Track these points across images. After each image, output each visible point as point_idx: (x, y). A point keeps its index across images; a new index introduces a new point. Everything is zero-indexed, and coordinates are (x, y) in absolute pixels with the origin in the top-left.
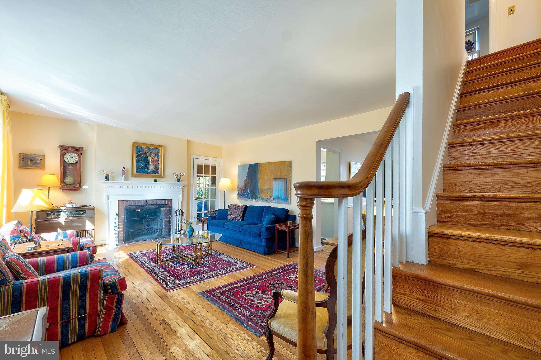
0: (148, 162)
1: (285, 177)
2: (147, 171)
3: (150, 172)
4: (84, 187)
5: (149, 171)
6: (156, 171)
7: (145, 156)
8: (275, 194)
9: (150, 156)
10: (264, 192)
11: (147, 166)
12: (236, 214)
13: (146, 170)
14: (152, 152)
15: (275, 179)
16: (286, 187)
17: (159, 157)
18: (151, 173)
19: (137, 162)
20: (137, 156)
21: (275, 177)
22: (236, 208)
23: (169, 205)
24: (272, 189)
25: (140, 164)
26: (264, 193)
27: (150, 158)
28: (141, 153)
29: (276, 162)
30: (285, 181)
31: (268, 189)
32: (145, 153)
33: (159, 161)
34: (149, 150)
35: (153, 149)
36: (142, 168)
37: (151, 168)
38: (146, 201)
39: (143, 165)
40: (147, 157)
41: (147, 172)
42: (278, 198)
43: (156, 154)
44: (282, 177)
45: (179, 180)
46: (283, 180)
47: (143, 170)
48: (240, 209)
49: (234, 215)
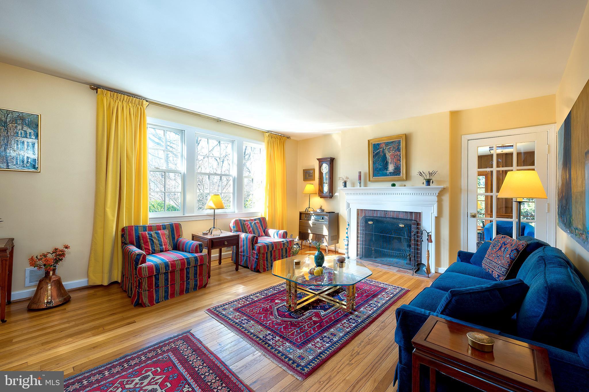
0: (387, 161)
2: (386, 173)
3: (389, 174)
4: (336, 194)
5: (388, 172)
6: (397, 171)
7: (382, 155)
9: (389, 152)
11: (386, 167)
13: (385, 171)
14: (391, 146)
17: (400, 152)
18: (391, 175)
19: (374, 163)
20: (374, 157)
23: (417, 222)
25: (377, 165)
27: (388, 156)
28: (378, 151)
32: (383, 149)
33: (400, 157)
34: (387, 144)
35: (392, 142)
36: (380, 169)
37: (391, 168)
38: (386, 212)
39: (381, 166)
40: (385, 155)
41: (386, 175)
43: (396, 148)
45: (428, 182)
47: (380, 172)
48: (508, 251)
49: (492, 262)
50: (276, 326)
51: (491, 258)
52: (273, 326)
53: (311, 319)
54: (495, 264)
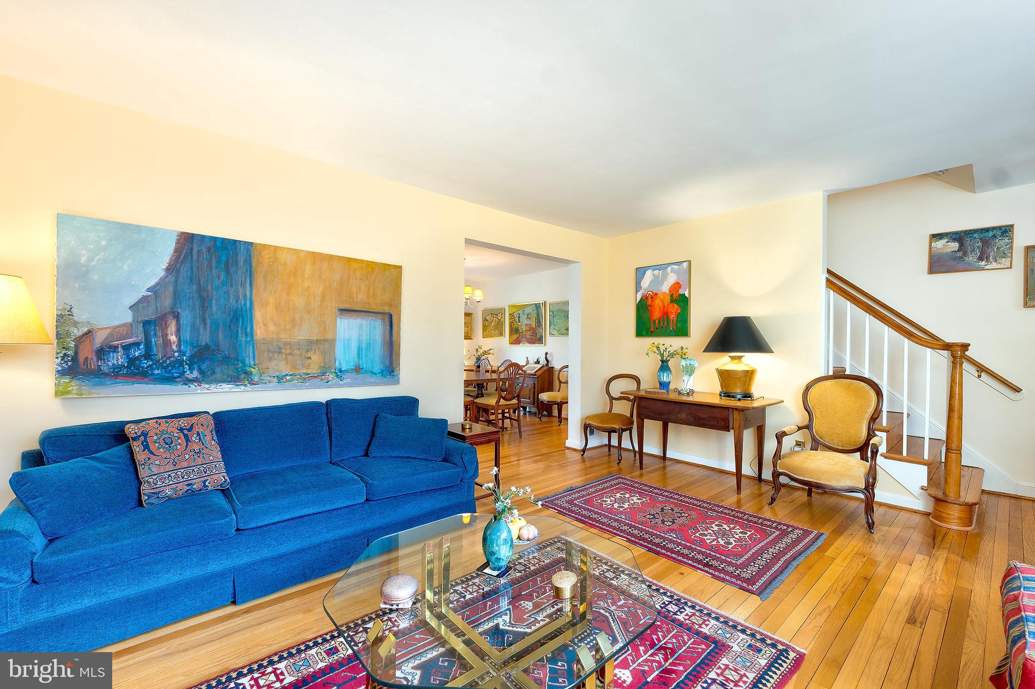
1: (387, 309)
8: (344, 358)
10: (290, 354)
12: (199, 461)
15: (344, 311)
16: (388, 338)
21: (347, 306)
22: (186, 436)
24: (332, 342)
26: (290, 357)
29: (350, 260)
30: (387, 320)
31: (310, 342)
42: (358, 369)
44: (374, 307)
46: (379, 316)
48: (206, 436)
49: (192, 468)
50: (605, 592)
51: (185, 464)
52: (609, 593)
53: (536, 606)
54: (205, 466)
